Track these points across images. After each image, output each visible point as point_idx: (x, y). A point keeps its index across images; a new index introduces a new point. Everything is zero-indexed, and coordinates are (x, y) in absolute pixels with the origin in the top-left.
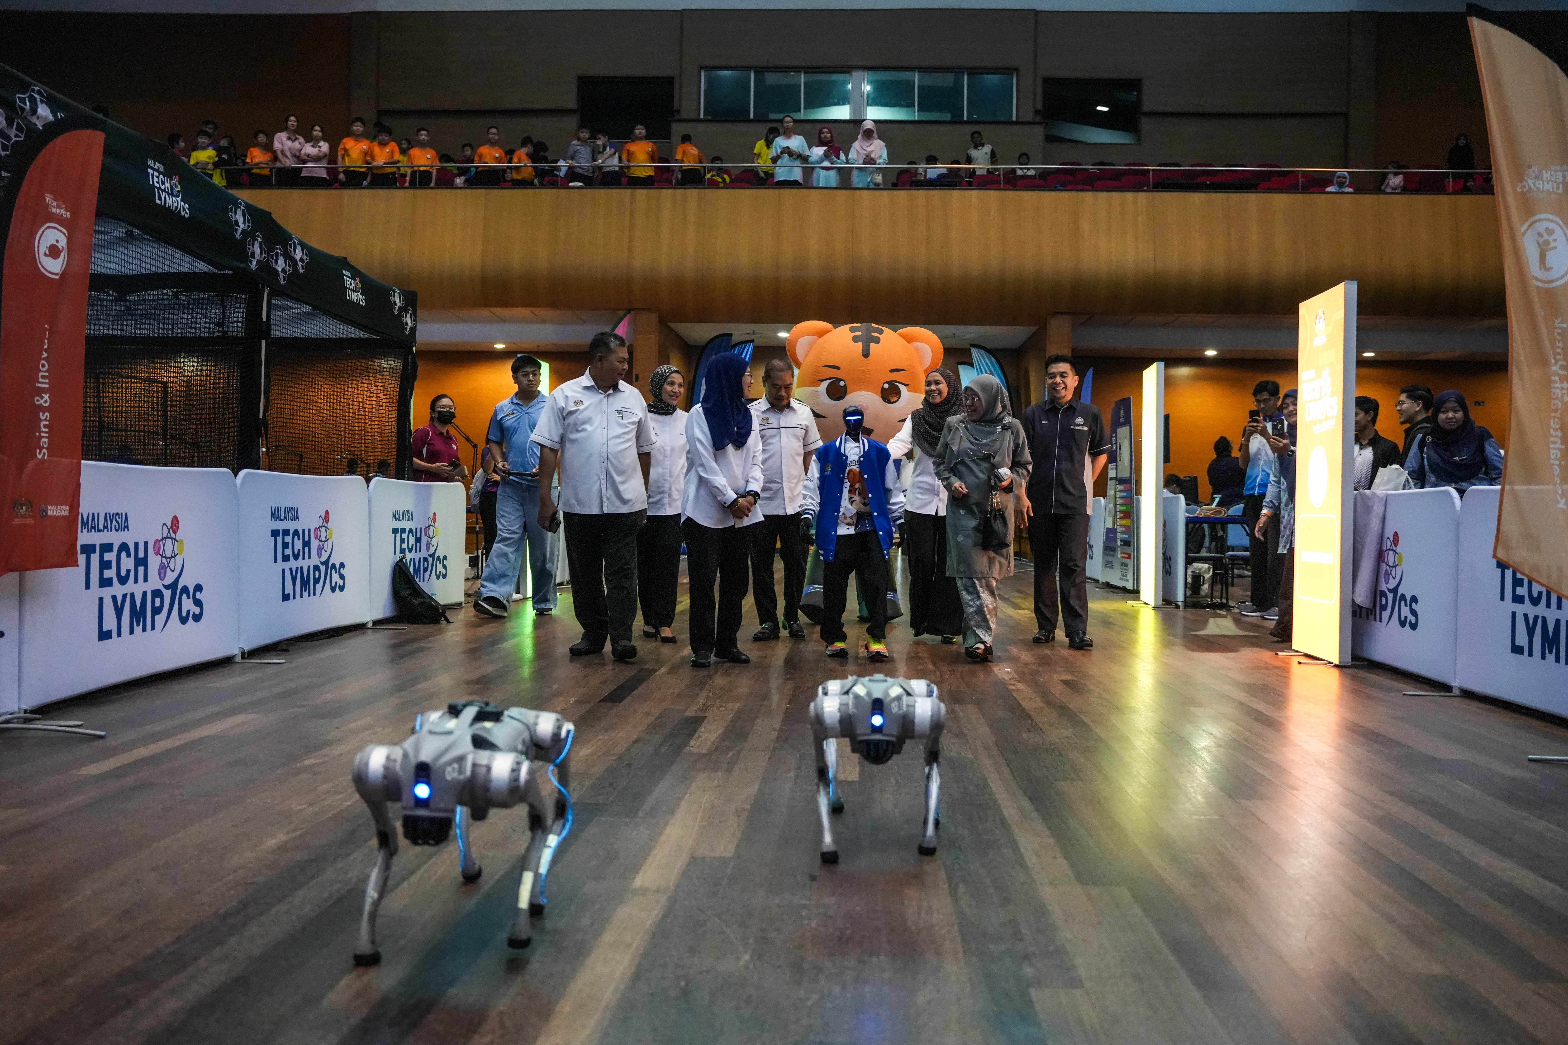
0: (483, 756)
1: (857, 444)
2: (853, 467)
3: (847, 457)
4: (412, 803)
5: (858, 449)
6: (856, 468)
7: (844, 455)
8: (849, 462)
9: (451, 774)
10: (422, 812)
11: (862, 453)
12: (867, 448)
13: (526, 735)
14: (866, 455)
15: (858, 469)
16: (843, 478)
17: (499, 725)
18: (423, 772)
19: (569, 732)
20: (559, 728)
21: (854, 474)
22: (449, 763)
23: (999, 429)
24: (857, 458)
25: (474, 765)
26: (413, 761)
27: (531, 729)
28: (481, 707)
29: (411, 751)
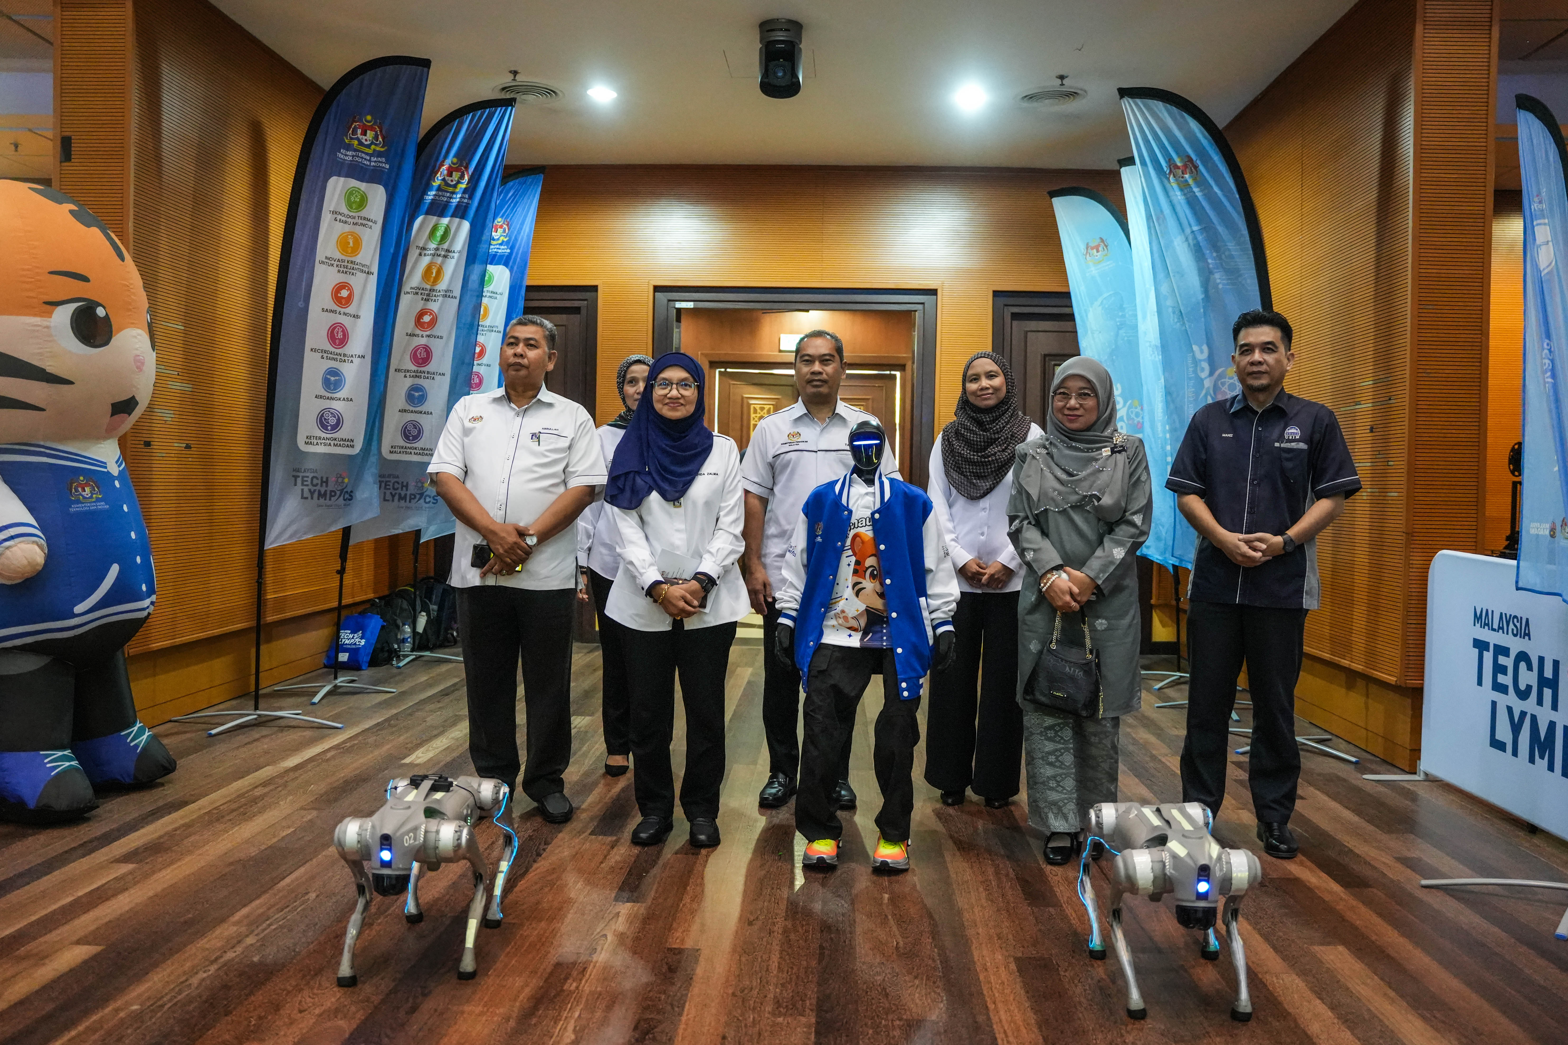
0: (433, 824)
1: (871, 490)
2: (862, 530)
3: (850, 512)
4: (378, 865)
5: (870, 499)
6: (867, 532)
7: (847, 508)
8: (853, 520)
9: (408, 841)
10: (386, 871)
11: (878, 506)
12: (887, 495)
13: (471, 801)
14: (885, 509)
15: (870, 534)
16: (842, 549)
17: (449, 794)
18: (386, 841)
19: (505, 794)
20: (498, 793)
21: (863, 542)
22: (407, 833)
23: (1106, 452)
24: (868, 513)
25: (426, 832)
26: (379, 834)
27: (474, 794)
28: (435, 781)
29: (377, 824)
